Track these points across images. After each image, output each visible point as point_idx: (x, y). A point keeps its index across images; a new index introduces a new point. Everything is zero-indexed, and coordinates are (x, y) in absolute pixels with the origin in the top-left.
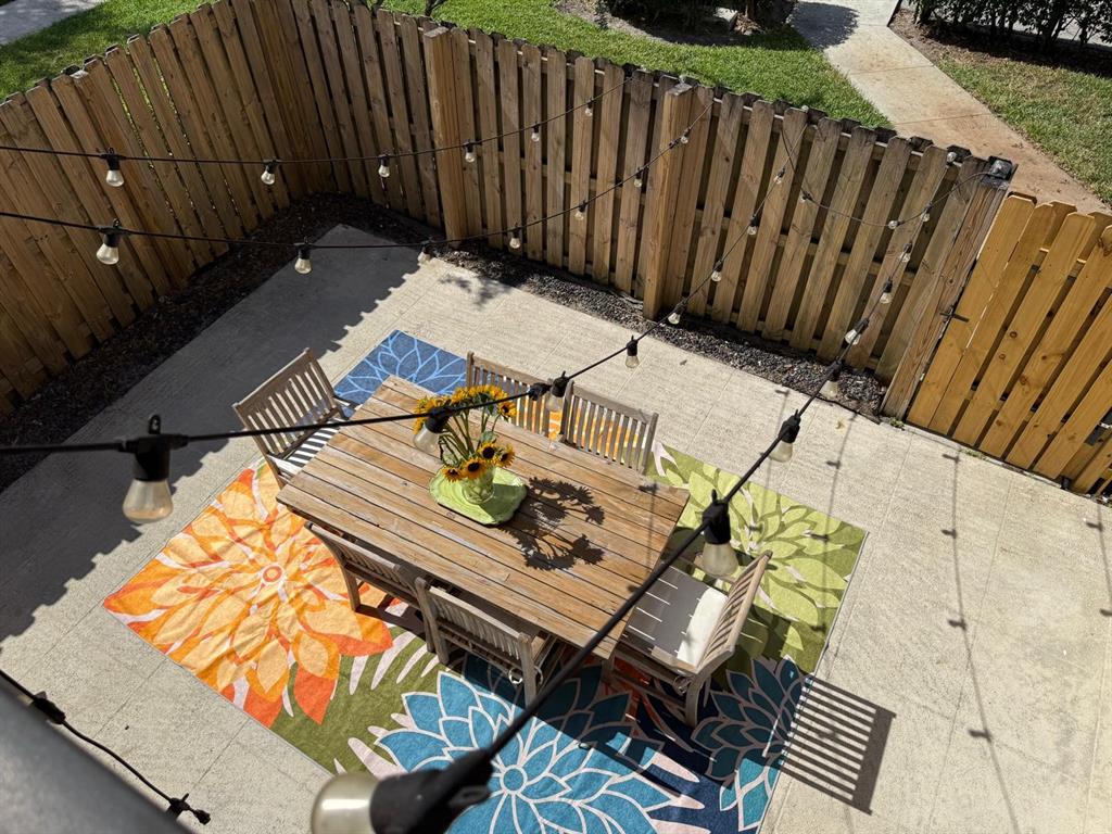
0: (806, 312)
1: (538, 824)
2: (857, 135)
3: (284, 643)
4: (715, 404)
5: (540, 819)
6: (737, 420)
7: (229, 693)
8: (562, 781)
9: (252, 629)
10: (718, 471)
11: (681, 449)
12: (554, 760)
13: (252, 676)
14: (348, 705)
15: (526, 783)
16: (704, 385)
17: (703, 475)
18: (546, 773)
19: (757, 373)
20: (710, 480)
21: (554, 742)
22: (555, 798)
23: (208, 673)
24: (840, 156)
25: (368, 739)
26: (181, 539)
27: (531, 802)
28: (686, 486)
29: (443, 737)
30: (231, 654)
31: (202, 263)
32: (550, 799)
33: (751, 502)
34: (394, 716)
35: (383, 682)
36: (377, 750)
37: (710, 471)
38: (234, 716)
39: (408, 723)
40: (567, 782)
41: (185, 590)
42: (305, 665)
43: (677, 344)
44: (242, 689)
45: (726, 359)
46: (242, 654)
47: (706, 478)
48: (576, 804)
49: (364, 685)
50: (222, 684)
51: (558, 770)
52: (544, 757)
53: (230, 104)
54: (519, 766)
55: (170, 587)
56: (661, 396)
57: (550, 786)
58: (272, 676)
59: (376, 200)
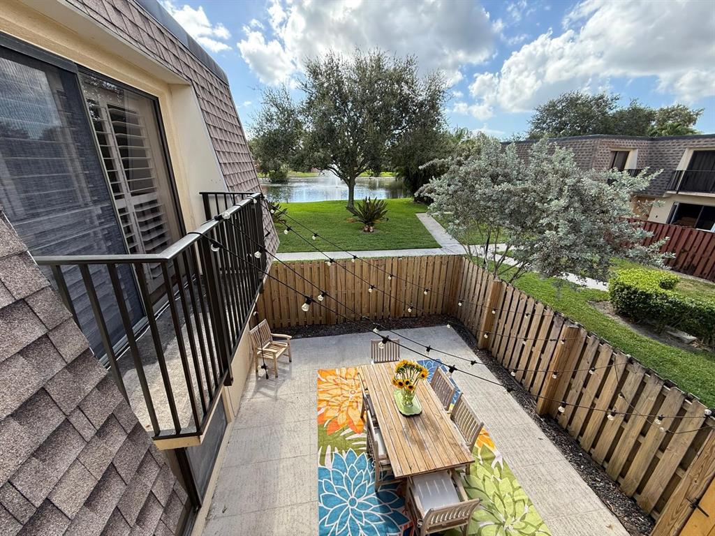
0: (617, 457)
1: (346, 523)
2: (653, 378)
3: (340, 410)
4: (543, 464)
5: (348, 522)
6: (549, 478)
7: (319, 409)
8: (364, 520)
9: (337, 400)
10: (520, 487)
11: (510, 466)
12: (368, 511)
13: (327, 410)
14: (338, 437)
15: (355, 507)
16: (543, 453)
17: (511, 483)
18: (362, 512)
19: (577, 469)
20: (513, 487)
21: (374, 506)
22: (358, 522)
23: (320, 401)
24: (643, 384)
25: (333, 450)
26: (344, 370)
27: (351, 514)
28: (499, 480)
29: (348, 470)
30: (328, 401)
31: (406, 316)
32: (356, 520)
33: (526, 511)
34: (343, 451)
35: (349, 440)
36: (332, 454)
37: (516, 484)
38: (315, 415)
39: (344, 456)
40: (365, 522)
41: (334, 380)
42: (338, 418)
43: (544, 431)
44: (322, 411)
45: (564, 452)
46: (330, 403)
47: (512, 485)
48: (361, 531)
49: (345, 436)
50: (320, 406)
51: (367, 515)
52: (368, 507)
53: (436, 281)
54: (358, 501)
55: (333, 377)
56: (518, 442)
57: (359, 516)
58: (332, 413)
59: (465, 324)
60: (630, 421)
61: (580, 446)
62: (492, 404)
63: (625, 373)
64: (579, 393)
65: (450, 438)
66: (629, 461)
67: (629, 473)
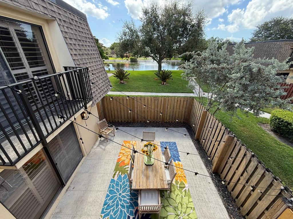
1: (115, 202)
2: (261, 166)
3: (127, 157)
4: (206, 194)
5: (116, 201)
6: (207, 200)
7: (119, 156)
8: (122, 202)
9: (127, 153)
10: (192, 202)
11: (191, 192)
12: (125, 199)
13: (122, 157)
14: (123, 168)
15: (120, 196)
16: (208, 189)
17: (189, 199)
18: (122, 199)
19: (222, 199)
20: (189, 201)
21: (128, 197)
22: (119, 202)
23: (121, 153)
24: (256, 168)
25: (119, 173)
26: (134, 142)
27: (118, 199)
28: (184, 197)
29: (122, 181)
30: (124, 153)
31: (167, 122)
32: (119, 201)
33: (191, 212)
34: (123, 174)
35: (127, 170)
36: (118, 174)
37: (191, 200)
38: (117, 158)
39: (123, 176)
40: (122, 203)
41: (129, 145)
42: (125, 161)
43: (213, 180)
44: (120, 157)
45: (219, 190)
46: (124, 154)
47: (189, 200)
48: (120, 206)
49: (125, 168)
50: (120, 155)
51: (124, 200)
52: (125, 197)
54: (122, 194)
55: (128, 144)
56: (198, 183)
57: (121, 200)
58: (123, 159)
59: (192, 128)
60: (248, 183)
61: (227, 189)
62: (192, 164)
63: (250, 161)
64: (230, 166)
65: (161, 177)
66: (246, 201)
67: (245, 205)
